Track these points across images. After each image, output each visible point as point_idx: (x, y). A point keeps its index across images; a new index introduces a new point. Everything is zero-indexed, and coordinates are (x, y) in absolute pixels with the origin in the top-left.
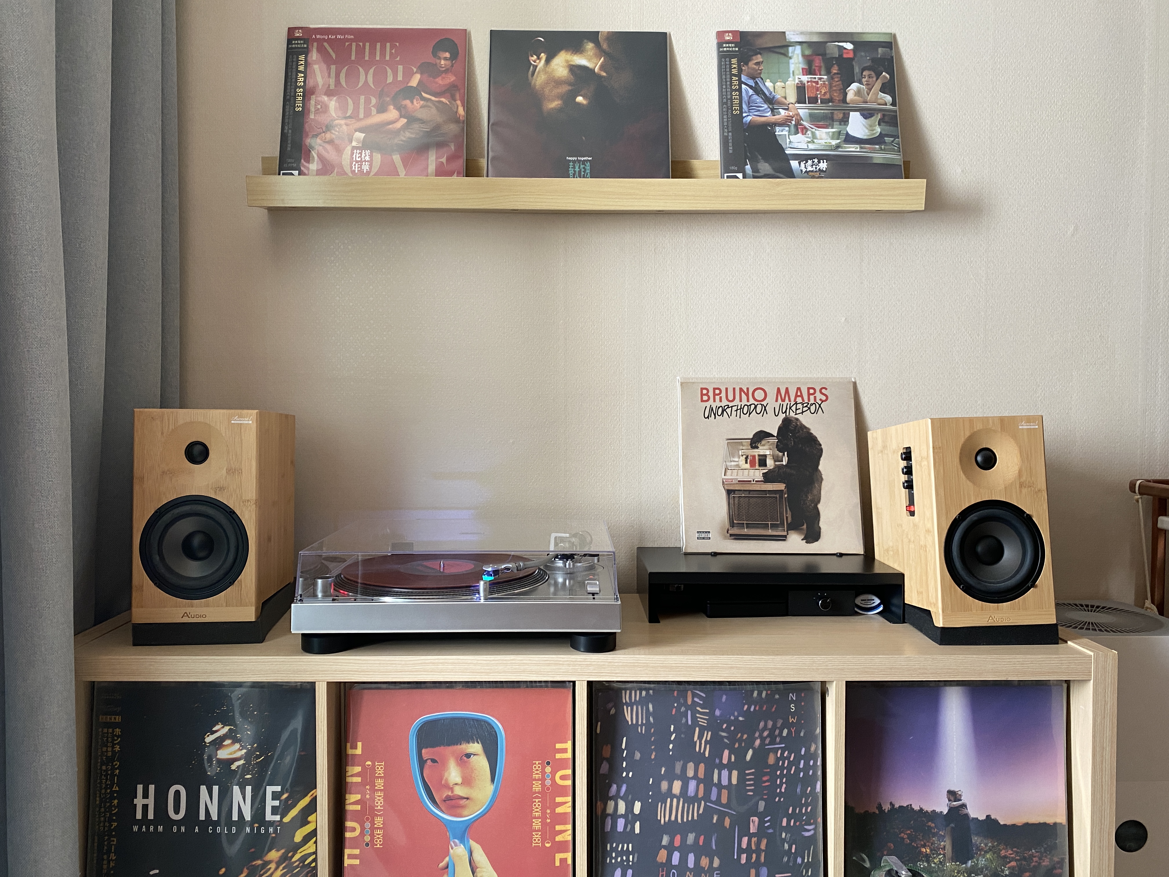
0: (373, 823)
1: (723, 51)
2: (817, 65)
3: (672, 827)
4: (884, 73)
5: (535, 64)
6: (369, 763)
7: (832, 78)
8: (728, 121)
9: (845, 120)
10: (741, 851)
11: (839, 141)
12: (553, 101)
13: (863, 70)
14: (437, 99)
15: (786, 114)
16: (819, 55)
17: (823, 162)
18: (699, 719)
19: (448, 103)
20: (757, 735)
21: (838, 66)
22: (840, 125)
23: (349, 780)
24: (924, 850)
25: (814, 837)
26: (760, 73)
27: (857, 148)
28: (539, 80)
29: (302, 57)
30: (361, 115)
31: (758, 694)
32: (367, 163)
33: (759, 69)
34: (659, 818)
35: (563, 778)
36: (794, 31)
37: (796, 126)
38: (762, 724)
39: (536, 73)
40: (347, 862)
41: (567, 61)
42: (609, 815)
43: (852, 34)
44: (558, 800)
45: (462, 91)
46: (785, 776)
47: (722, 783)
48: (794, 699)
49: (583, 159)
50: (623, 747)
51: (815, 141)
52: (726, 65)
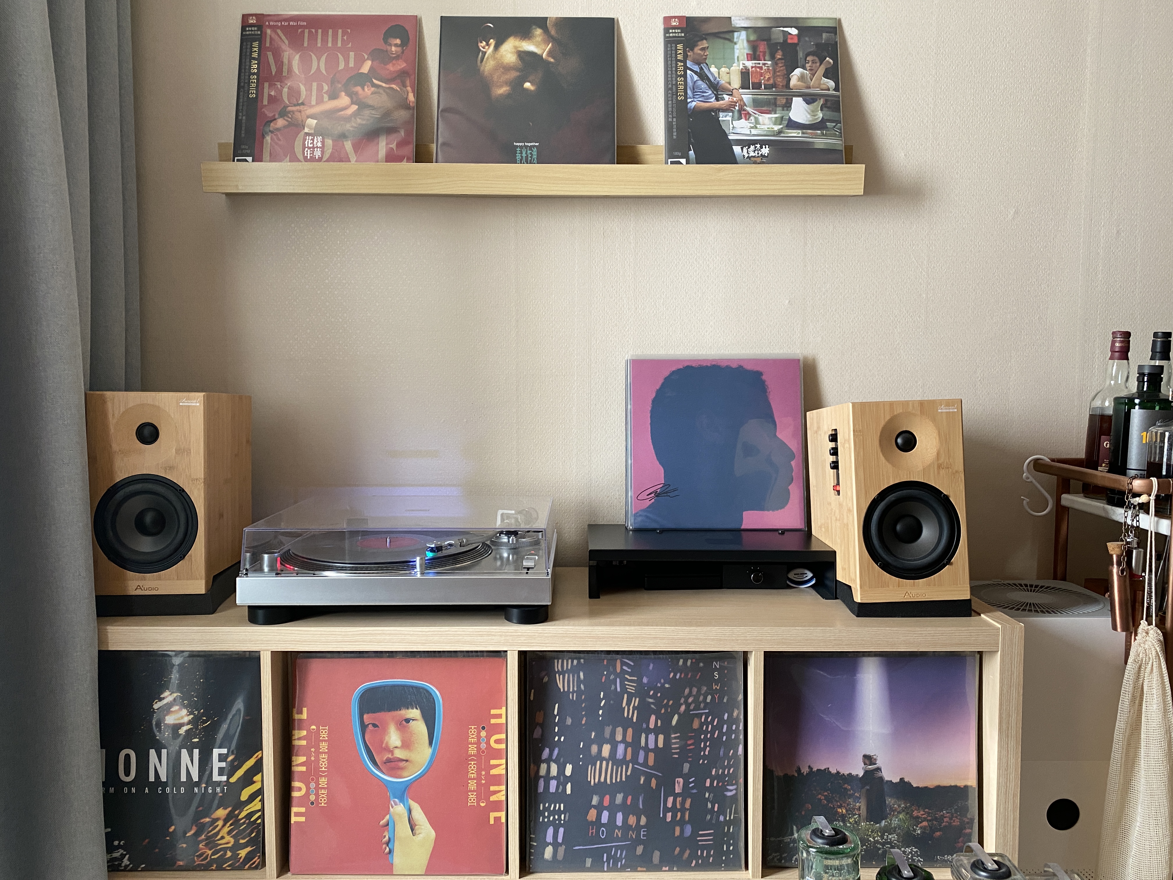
0: (317, 784)
1: (670, 37)
2: (761, 50)
3: (601, 788)
4: (827, 59)
5: (484, 50)
6: (314, 727)
7: (777, 64)
8: (672, 107)
9: (788, 106)
10: (666, 810)
11: (781, 126)
12: (501, 86)
13: (807, 55)
14: (387, 86)
15: (730, 100)
16: (763, 40)
17: (766, 148)
18: (627, 687)
19: (399, 89)
20: (682, 700)
21: (782, 51)
22: (783, 110)
23: (296, 743)
24: (841, 811)
25: (735, 798)
26: (706, 59)
27: (799, 133)
28: (488, 66)
29: (256, 44)
30: (313, 103)
31: (683, 663)
32: (319, 149)
33: (704, 55)
34: (589, 780)
35: (497, 741)
36: (740, 16)
37: (740, 111)
38: (687, 691)
39: (485, 59)
40: (294, 819)
41: (515, 47)
42: (542, 777)
43: (796, 19)
44: (493, 762)
45: (412, 77)
46: (708, 740)
47: (649, 746)
48: (718, 667)
49: (529, 144)
50: (556, 713)
51: (758, 126)
52: (672, 50)
